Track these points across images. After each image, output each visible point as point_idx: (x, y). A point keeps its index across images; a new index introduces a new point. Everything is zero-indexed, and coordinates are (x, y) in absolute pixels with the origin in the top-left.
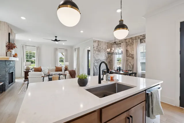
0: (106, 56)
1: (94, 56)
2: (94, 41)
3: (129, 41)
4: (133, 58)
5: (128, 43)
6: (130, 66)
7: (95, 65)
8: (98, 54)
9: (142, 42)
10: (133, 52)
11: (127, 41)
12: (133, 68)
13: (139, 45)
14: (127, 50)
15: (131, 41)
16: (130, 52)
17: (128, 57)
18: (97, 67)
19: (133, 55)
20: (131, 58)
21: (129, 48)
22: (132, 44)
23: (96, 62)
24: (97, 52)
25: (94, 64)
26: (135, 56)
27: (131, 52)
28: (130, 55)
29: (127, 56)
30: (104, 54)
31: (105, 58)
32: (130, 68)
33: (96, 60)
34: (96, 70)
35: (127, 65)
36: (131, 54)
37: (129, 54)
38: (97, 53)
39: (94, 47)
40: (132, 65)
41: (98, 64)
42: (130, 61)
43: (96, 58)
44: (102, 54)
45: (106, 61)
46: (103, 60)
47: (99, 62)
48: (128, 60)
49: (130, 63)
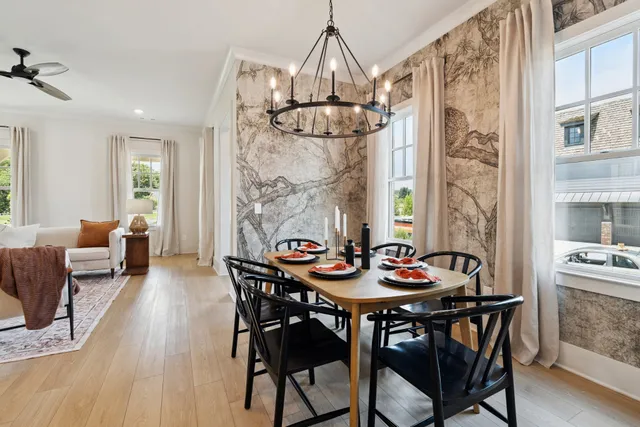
0: (329, 160)
1: (242, 158)
2: (246, 68)
3: (465, 46)
4: (491, 161)
5: (460, 59)
6: (468, 220)
7: (250, 216)
8: (272, 150)
9: (575, 19)
10: (489, 114)
11: (451, 48)
12: (491, 234)
13: (547, 51)
14: (449, 113)
15: (476, 38)
16: (470, 119)
17: (458, 161)
18: (265, 226)
19: (492, 137)
20: (476, 165)
21: (464, 97)
22: (486, 58)
23: (262, 196)
24: (264, 138)
25: (242, 205)
26: (506, 146)
27: (480, 116)
28: (474, 142)
29: (451, 149)
30: (319, 152)
31: (324, 175)
32: (471, 233)
33: (260, 185)
34: (261, 247)
35: (451, 211)
36: (480, 136)
37: (461, 135)
38: (268, 142)
39: (242, 107)
40: (483, 212)
41: (273, 207)
42: (469, 185)
43: (257, 174)
44: (303, 151)
45: (333, 189)
46: (306, 185)
47: (278, 197)
48: (457, 179)
49: (471, 200)
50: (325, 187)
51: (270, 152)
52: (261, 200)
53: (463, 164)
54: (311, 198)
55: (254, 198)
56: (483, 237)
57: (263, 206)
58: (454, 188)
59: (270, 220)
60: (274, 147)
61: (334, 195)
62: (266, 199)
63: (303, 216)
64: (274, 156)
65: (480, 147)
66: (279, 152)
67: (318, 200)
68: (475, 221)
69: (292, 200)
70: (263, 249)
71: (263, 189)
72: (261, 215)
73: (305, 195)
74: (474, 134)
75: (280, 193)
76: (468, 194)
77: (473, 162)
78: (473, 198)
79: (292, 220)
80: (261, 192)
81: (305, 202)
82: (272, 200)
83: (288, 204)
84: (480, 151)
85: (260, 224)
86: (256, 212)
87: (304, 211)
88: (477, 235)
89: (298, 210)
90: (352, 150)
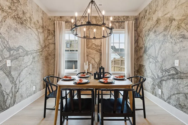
0: (40, 42)
7: (4, 68)
17: (90, 50)
18: (13, 73)
19: (98, 46)
23: (10, 56)
24: (11, 22)
27: (95, 40)
29: (88, 47)
30: (36, 37)
31: (38, 48)
32: (93, 68)
33: (10, 49)
37: (91, 44)
38: (14, 25)
40: (96, 63)
41: (17, 62)
42: (93, 56)
43: (8, 42)
44: (30, 35)
45: (41, 54)
46: (32, 52)
47: (20, 56)
48: (89, 54)
49: (93, 60)
50: (38, 53)
51: (15, 31)
52: (10, 58)
53: (91, 51)
54: (34, 58)
55: (6, 57)
56: (96, 68)
57: (11, 61)
58: (88, 57)
59: (16, 69)
60: (17, 29)
61: (41, 57)
62: (13, 58)
63: (31, 66)
64: (17, 34)
65: (95, 47)
66: (20, 33)
67: (36, 59)
68: (94, 65)
69: (26, 58)
70: (12, 87)
71: (12, 52)
72: (10, 67)
73: (32, 57)
74: (94, 44)
75: (21, 55)
76: (92, 58)
77: (94, 51)
78: (94, 59)
79: (26, 68)
80: (10, 53)
81: (32, 60)
82: (17, 59)
83: (25, 61)
84: (95, 48)
85: (10, 72)
86: (8, 65)
87: (31, 64)
88: (95, 68)
89: (29, 64)
90: (46, 39)
